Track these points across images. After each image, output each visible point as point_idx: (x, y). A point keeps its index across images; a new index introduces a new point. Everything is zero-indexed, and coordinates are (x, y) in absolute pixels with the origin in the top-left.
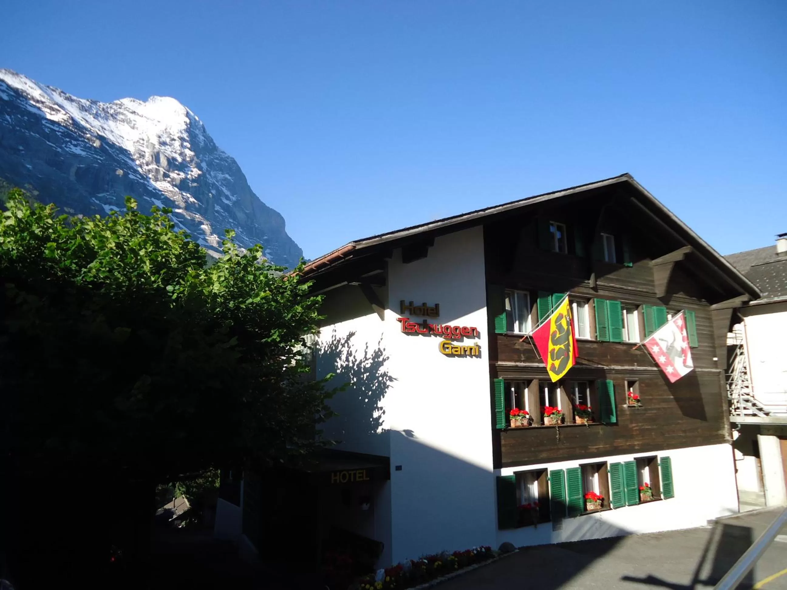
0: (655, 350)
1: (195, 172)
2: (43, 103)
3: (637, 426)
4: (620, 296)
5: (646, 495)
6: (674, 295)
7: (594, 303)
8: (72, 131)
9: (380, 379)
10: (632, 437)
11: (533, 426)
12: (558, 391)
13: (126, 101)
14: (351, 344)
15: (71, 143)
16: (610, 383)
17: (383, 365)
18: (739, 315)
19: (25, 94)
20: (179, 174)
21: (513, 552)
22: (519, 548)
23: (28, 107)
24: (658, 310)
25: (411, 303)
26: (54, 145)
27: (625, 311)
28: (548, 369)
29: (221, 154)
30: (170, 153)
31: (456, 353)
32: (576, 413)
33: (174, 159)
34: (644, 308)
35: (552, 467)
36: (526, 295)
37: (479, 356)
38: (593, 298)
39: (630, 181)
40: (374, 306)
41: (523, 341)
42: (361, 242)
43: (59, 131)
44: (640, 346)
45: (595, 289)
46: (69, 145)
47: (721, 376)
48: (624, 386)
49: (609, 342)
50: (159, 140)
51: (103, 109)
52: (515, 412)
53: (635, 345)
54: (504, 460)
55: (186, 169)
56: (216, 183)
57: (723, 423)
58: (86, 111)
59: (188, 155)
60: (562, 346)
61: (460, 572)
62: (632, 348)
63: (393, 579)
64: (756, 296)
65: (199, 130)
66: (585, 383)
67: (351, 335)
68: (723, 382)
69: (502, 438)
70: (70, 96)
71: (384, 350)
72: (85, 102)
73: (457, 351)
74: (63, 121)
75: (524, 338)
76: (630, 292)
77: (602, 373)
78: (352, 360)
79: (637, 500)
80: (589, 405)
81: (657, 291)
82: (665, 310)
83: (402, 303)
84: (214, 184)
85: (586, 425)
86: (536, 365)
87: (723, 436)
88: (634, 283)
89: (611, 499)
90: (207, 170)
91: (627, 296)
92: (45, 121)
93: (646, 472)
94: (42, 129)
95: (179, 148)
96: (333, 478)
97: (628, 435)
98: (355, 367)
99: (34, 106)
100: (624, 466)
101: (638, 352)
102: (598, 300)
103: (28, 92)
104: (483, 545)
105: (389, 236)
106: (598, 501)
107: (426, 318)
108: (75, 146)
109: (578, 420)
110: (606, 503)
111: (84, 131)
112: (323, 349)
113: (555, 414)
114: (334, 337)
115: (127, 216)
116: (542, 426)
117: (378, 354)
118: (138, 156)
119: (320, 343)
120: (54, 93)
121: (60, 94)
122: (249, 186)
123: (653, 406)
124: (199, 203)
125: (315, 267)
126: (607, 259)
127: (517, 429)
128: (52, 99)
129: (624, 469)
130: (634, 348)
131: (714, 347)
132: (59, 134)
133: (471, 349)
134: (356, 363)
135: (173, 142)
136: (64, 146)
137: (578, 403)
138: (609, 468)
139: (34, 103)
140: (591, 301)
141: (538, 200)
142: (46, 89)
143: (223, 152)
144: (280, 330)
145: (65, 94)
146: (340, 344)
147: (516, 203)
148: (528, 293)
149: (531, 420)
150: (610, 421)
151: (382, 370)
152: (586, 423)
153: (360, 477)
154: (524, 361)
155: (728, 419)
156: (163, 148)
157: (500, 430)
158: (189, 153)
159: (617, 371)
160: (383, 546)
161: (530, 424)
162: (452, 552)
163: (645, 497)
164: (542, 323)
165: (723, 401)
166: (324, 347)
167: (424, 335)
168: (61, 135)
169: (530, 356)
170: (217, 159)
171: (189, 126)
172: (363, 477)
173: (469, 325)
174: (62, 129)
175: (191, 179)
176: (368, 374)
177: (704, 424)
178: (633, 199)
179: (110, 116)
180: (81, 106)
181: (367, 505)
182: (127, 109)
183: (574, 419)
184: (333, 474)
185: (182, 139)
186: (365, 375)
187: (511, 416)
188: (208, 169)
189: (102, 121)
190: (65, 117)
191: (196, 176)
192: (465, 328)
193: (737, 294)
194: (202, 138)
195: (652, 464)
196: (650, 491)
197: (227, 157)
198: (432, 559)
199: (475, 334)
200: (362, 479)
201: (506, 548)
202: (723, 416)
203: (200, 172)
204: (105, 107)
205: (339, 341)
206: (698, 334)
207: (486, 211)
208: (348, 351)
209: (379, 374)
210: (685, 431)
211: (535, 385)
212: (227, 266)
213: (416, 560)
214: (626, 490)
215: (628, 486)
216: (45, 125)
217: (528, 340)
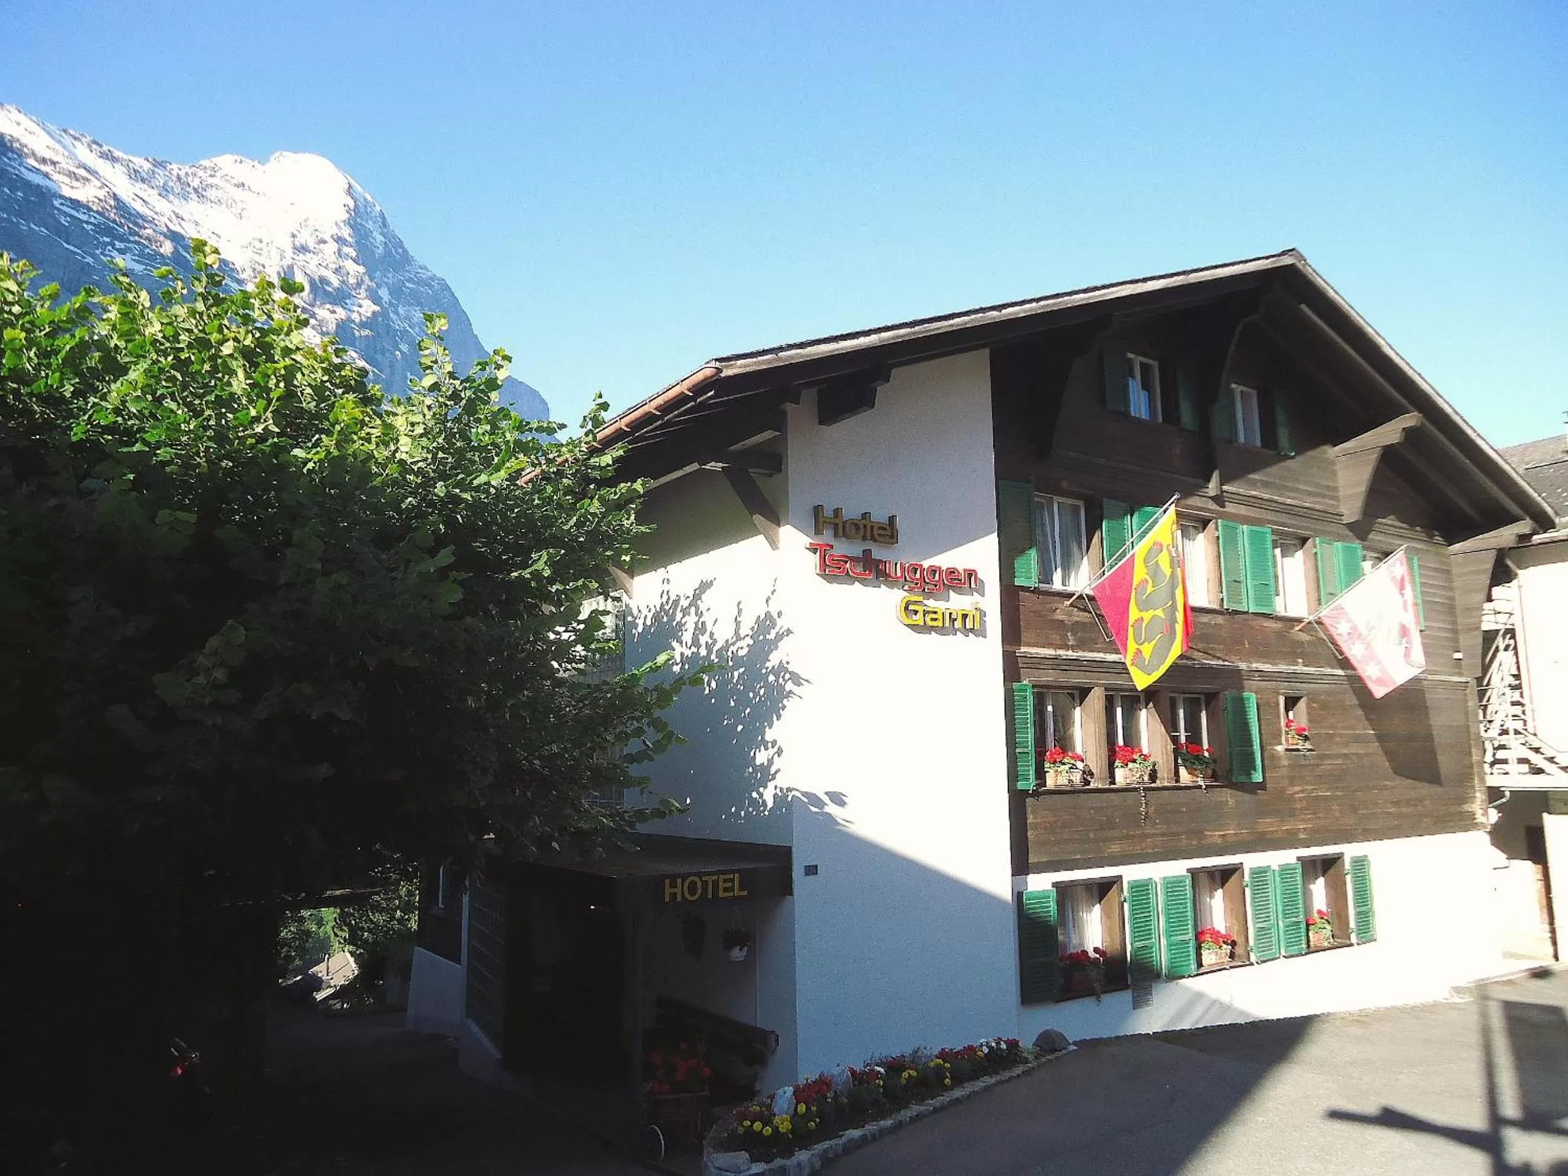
0: (1341, 630)
1: (368, 308)
2: (54, 163)
3: (1302, 791)
4: (1269, 518)
5: (1321, 934)
6: (1380, 520)
7: (1217, 529)
8: (114, 221)
9: (771, 678)
10: (1292, 814)
11: (1092, 786)
12: (1143, 714)
13: (226, 162)
14: (703, 607)
15: (113, 246)
16: (1252, 700)
17: (776, 648)
18: (1509, 563)
19: (16, 145)
20: (334, 312)
21: (1064, 1052)
22: (1075, 1043)
23: (23, 170)
24: (1346, 550)
25: (837, 512)
26: (79, 251)
27: (1278, 551)
28: (1128, 664)
29: (419, 270)
30: (316, 269)
31: (934, 624)
32: (1180, 761)
33: (324, 280)
34: (1317, 544)
35: (1131, 873)
36: (1076, 509)
37: (980, 632)
38: (1216, 518)
39: (1299, 265)
40: (758, 518)
41: (1071, 605)
42: (733, 363)
43: (87, 222)
44: (1310, 623)
45: (1219, 500)
46: (109, 251)
47: (1468, 691)
48: (1278, 704)
49: (1247, 613)
50: (293, 242)
51: (179, 178)
52: (1055, 756)
53: (1299, 620)
54: (1032, 859)
55: (348, 301)
56: (410, 330)
57: (1473, 787)
58: (143, 180)
59: (351, 273)
60: (1160, 613)
61: (958, 1093)
62: (1293, 627)
63: (814, 1109)
64: (1544, 523)
65: (374, 222)
66: (1198, 699)
67: (705, 586)
68: (1472, 703)
69: (1029, 809)
70: (109, 151)
71: (780, 614)
72: (141, 163)
73: (936, 620)
74: (97, 201)
75: (1075, 597)
76: (1289, 510)
77: (1235, 678)
78: (707, 643)
79: (1304, 946)
80: (1206, 746)
81: (1343, 510)
82: (1360, 552)
83: (817, 510)
84: (405, 332)
85: (1200, 787)
86: (1099, 656)
87: (1472, 816)
88: (1296, 490)
89: (1251, 942)
90: (391, 304)
91: (1283, 518)
92: (60, 201)
93: (1319, 888)
94: (52, 216)
95: (333, 258)
96: (668, 891)
97: (1284, 808)
98: (713, 657)
99: (37, 171)
100: (1277, 874)
101: (1304, 637)
102: (1225, 522)
103: (24, 141)
104: (1001, 1036)
105: (793, 352)
106: (1224, 946)
107: (869, 545)
108: (122, 252)
109: (1185, 777)
110: (1239, 950)
111: (140, 221)
112: (640, 622)
113: (1138, 762)
114: (665, 592)
115: (196, 283)
116: (1112, 786)
117: (766, 623)
118: (252, 274)
119: (635, 612)
120: (77, 143)
121: (89, 146)
122: (476, 336)
123: (1335, 750)
124: (375, 370)
125: (627, 426)
126: (1242, 440)
127: (1057, 792)
128: (72, 156)
129: (1278, 879)
130: (1297, 628)
131: (1455, 631)
132: (89, 227)
133: (965, 616)
134: (715, 649)
135: (322, 245)
136: (98, 252)
137: (1183, 740)
138: (1247, 878)
139: (35, 164)
140: (1211, 525)
141: (1112, 293)
142: (61, 136)
143: (425, 268)
144: (551, 550)
145: (100, 146)
146: (679, 609)
147: (1066, 298)
148: (1081, 503)
149: (1088, 773)
150: (1250, 778)
151: (774, 660)
152: (1201, 783)
153: (725, 890)
154: (1072, 648)
155: (1482, 780)
156: (301, 257)
157: (1025, 793)
158: (354, 269)
159: (1264, 675)
160: (777, 1041)
161: (1087, 783)
162: (936, 1052)
163: (1318, 940)
164: (1111, 567)
165: (1472, 742)
166: (642, 620)
167: (864, 582)
168: (91, 229)
169: (1087, 636)
170: (410, 280)
171: (353, 213)
172: (732, 889)
173: (961, 566)
174: (95, 218)
175: (357, 320)
176: (742, 670)
177: (1435, 789)
178: (1303, 307)
179: (193, 192)
180: (132, 171)
181: (741, 950)
182: (227, 178)
183: (1177, 773)
184: (667, 881)
185: (339, 240)
186: (736, 674)
187: (1047, 765)
188: (394, 301)
189: (176, 201)
190: (102, 194)
191: (369, 315)
192: (952, 571)
193: (1507, 519)
194: (380, 238)
195: (1331, 871)
196: (1329, 927)
197: (432, 279)
198: (894, 1066)
199: (973, 586)
200: (731, 894)
201: (1049, 1043)
202: (1472, 774)
203: (377, 308)
204: (182, 174)
205: (676, 602)
206: (1424, 602)
207: (1004, 311)
208: (696, 624)
209: (767, 668)
210: (1396, 804)
211: (1096, 699)
212: (428, 401)
213: (859, 1067)
214: (1281, 924)
215: (1285, 916)
216: (58, 209)
217: (1082, 602)
